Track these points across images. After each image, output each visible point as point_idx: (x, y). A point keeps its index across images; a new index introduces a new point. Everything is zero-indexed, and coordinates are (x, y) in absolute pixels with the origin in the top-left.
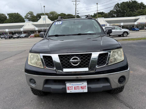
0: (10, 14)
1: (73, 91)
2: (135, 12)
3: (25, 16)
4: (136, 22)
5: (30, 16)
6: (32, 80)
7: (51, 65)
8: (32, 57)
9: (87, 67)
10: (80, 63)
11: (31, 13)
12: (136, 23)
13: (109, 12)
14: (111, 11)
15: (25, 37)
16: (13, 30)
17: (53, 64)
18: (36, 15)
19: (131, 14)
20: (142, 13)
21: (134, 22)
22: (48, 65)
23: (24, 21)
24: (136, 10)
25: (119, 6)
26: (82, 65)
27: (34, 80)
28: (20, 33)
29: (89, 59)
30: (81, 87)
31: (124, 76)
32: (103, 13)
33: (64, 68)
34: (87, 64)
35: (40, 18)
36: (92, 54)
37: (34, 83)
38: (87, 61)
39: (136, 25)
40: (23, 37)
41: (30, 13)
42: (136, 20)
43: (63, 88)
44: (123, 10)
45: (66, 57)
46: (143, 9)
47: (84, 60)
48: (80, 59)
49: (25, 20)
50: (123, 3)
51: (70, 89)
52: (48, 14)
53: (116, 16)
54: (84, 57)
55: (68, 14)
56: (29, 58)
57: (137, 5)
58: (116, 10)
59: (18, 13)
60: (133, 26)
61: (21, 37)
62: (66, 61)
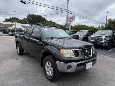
14: (24, 19)
25: (30, 17)
32: (17, 19)
36: (91, 48)
44: (33, 20)
50: (33, 15)
53: (28, 23)
57: (42, 18)
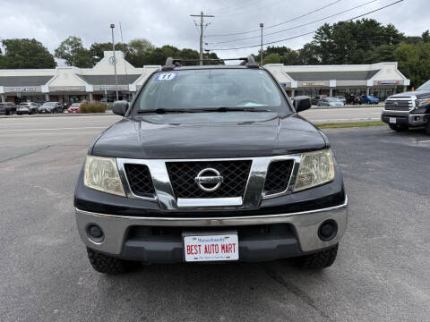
0: (10, 41)
1: (203, 257)
2: (372, 50)
3: (56, 51)
4: (370, 78)
5: (70, 49)
6: (92, 229)
7: (146, 189)
8: (95, 165)
9: (238, 196)
10: (222, 185)
11: (75, 43)
12: (370, 83)
13: (303, 47)
14: (306, 46)
15: (55, 111)
16: (18, 90)
17: (151, 185)
18: (89, 49)
19: (361, 58)
20: (390, 56)
21: (366, 79)
22: (137, 189)
23: (52, 65)
24: (373, 47)
25: (328, 34)
26: (227, 189)
27: (98, 227)
28: (39, 98)
29: (246, 176)
30: (223, 248)
31: (334, 221)
32: (284, 50)
33: (181, 197)
34: (239, 188)
35: (102, 56)
36: (251, 161)
37: (98, 237)
38: (238, 180)
39: (371, 88)
40: (47, 112)
41: (72, 42)
42: (370, 74)
43: (175, 249)
44: (341, 43)
45: (186, 169)
46: (394, 43)
47: (232, 176)
48: (221, 175)
49: (56, 60)
51: (194, 251)
52: (125, 45)
53: (320, 59)
54: (232, 168)
55: (185, 50)
56: (87, 170)
57: (378, 32)
58: (322, 43)
59: (34, 41)
60: (363, 90)
61: (41, 112)
62: (186, 178)
